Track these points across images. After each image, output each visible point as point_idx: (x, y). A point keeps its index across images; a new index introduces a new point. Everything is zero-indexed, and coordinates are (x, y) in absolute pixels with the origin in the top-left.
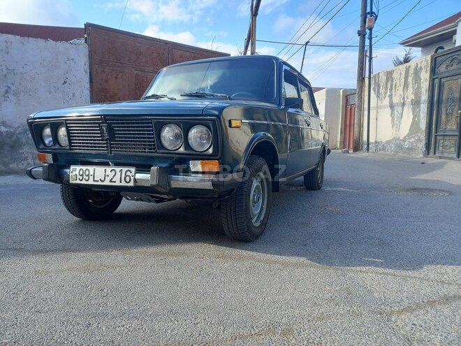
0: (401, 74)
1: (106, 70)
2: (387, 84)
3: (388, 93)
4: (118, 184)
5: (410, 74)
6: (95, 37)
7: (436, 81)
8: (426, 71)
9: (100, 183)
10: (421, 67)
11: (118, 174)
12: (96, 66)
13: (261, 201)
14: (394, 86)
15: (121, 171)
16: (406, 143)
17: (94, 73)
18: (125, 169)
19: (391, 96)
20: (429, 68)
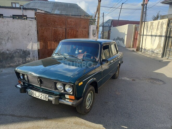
0: (156, 24)
1: (43, 29)
2: (151, 27)
3: (151, 31)
4: (43, 99)
5: (159, 25)
6: (39, 17)
7: (169, 29)
8: (166, 25)
9: (37, 97)
10: (164, 23)
11: (43, 96)
12: (39, 28)
13: (90, 100)
14: (153, 28)
15: (44, 95)
16: (155, 51)
17: (39, 30)
18: (45, 95)
19: (152, 32)
20: (167, 23)
